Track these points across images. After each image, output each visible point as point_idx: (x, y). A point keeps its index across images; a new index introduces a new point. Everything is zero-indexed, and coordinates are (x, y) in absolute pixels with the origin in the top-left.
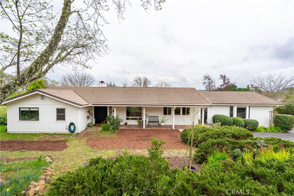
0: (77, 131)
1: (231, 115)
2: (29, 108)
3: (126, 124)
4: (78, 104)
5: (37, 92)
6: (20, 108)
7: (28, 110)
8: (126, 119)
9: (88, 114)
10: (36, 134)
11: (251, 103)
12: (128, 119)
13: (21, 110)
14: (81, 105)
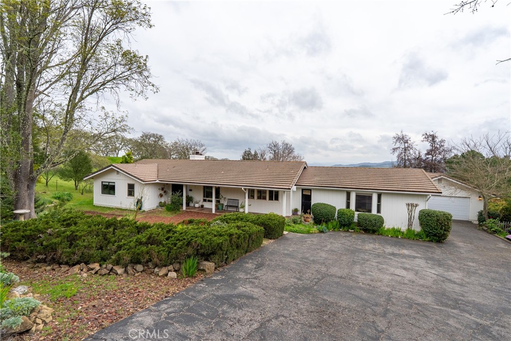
0: (143, 209)
1: (348, 206)
2: (109, 182)
3: (202, 206)
4: (141, 180)
5: (112, 167)
6: (102, 182)
7: (108, 184)
8: (202, 200)
9: (162, 192)
10: (113, 208)
11: (383, 188)
12: (205, 200)
13: (104, 183)
14: (144, 181)
